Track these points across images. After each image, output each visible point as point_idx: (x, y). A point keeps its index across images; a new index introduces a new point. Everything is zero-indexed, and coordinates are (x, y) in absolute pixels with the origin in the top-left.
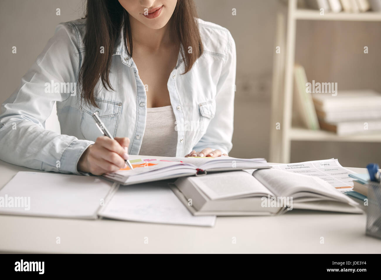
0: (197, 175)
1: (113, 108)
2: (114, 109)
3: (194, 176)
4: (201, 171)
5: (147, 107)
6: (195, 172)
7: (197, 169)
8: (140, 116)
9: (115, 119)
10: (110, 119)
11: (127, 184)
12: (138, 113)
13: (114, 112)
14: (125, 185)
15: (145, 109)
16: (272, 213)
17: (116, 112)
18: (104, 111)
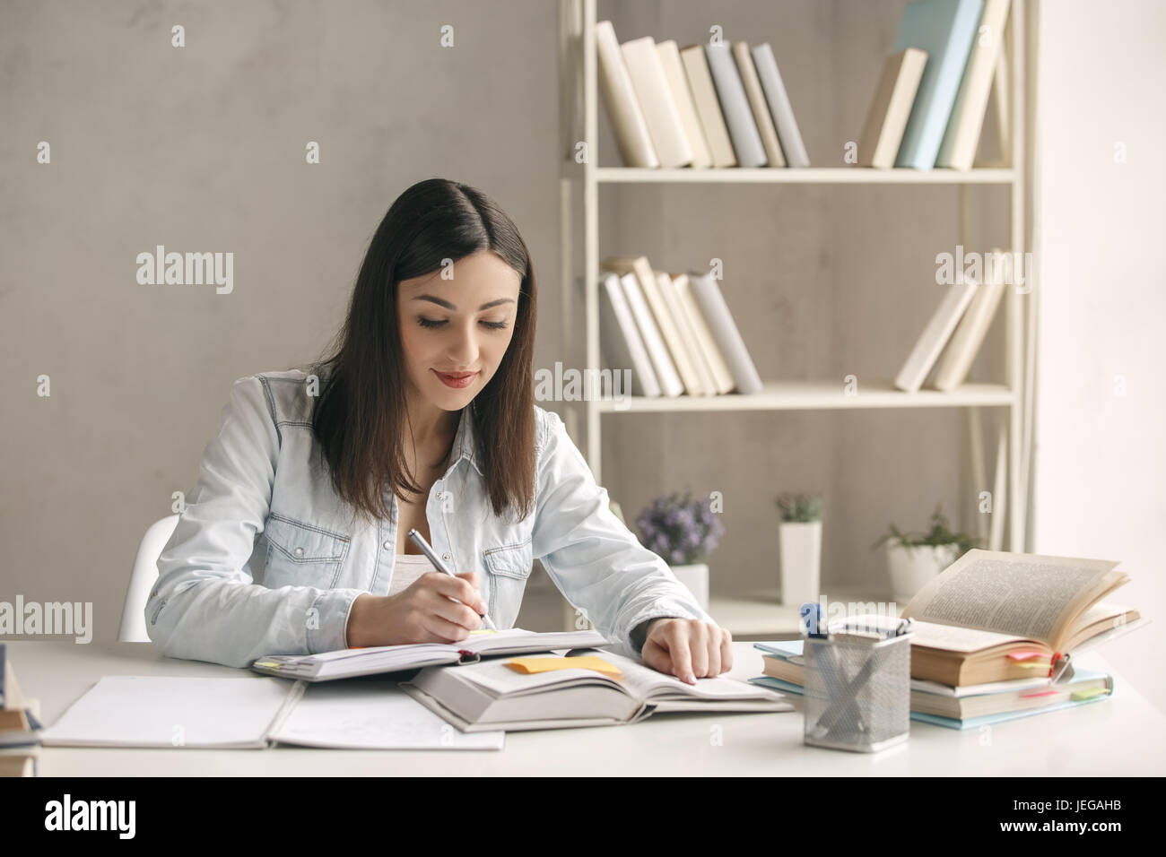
0: (460, 663)
1: (332, 546)
2: (334, 547)
3: (454, 664)
4: (468, 654)
5: (397, 553)
6: (457, 657)
7: (460, 652)
8: (382, 567)
9: (334, 567)
10: (323, 566)
11: (320, 680)
12: (378, 561)
13: (333, 553)
14: (315, 680)
15: (392, 554)
16: (617, 720)
17: (338, 553)
18: (314, 549)
